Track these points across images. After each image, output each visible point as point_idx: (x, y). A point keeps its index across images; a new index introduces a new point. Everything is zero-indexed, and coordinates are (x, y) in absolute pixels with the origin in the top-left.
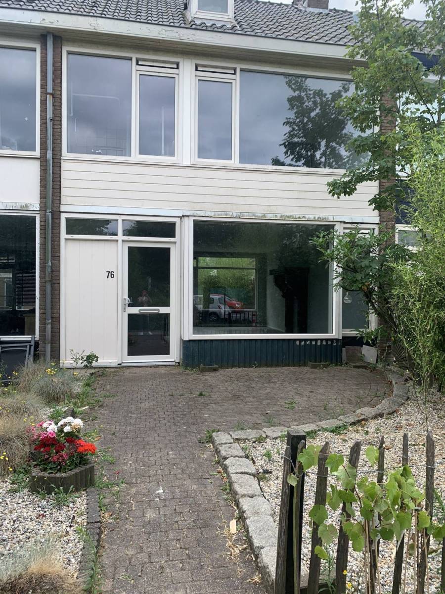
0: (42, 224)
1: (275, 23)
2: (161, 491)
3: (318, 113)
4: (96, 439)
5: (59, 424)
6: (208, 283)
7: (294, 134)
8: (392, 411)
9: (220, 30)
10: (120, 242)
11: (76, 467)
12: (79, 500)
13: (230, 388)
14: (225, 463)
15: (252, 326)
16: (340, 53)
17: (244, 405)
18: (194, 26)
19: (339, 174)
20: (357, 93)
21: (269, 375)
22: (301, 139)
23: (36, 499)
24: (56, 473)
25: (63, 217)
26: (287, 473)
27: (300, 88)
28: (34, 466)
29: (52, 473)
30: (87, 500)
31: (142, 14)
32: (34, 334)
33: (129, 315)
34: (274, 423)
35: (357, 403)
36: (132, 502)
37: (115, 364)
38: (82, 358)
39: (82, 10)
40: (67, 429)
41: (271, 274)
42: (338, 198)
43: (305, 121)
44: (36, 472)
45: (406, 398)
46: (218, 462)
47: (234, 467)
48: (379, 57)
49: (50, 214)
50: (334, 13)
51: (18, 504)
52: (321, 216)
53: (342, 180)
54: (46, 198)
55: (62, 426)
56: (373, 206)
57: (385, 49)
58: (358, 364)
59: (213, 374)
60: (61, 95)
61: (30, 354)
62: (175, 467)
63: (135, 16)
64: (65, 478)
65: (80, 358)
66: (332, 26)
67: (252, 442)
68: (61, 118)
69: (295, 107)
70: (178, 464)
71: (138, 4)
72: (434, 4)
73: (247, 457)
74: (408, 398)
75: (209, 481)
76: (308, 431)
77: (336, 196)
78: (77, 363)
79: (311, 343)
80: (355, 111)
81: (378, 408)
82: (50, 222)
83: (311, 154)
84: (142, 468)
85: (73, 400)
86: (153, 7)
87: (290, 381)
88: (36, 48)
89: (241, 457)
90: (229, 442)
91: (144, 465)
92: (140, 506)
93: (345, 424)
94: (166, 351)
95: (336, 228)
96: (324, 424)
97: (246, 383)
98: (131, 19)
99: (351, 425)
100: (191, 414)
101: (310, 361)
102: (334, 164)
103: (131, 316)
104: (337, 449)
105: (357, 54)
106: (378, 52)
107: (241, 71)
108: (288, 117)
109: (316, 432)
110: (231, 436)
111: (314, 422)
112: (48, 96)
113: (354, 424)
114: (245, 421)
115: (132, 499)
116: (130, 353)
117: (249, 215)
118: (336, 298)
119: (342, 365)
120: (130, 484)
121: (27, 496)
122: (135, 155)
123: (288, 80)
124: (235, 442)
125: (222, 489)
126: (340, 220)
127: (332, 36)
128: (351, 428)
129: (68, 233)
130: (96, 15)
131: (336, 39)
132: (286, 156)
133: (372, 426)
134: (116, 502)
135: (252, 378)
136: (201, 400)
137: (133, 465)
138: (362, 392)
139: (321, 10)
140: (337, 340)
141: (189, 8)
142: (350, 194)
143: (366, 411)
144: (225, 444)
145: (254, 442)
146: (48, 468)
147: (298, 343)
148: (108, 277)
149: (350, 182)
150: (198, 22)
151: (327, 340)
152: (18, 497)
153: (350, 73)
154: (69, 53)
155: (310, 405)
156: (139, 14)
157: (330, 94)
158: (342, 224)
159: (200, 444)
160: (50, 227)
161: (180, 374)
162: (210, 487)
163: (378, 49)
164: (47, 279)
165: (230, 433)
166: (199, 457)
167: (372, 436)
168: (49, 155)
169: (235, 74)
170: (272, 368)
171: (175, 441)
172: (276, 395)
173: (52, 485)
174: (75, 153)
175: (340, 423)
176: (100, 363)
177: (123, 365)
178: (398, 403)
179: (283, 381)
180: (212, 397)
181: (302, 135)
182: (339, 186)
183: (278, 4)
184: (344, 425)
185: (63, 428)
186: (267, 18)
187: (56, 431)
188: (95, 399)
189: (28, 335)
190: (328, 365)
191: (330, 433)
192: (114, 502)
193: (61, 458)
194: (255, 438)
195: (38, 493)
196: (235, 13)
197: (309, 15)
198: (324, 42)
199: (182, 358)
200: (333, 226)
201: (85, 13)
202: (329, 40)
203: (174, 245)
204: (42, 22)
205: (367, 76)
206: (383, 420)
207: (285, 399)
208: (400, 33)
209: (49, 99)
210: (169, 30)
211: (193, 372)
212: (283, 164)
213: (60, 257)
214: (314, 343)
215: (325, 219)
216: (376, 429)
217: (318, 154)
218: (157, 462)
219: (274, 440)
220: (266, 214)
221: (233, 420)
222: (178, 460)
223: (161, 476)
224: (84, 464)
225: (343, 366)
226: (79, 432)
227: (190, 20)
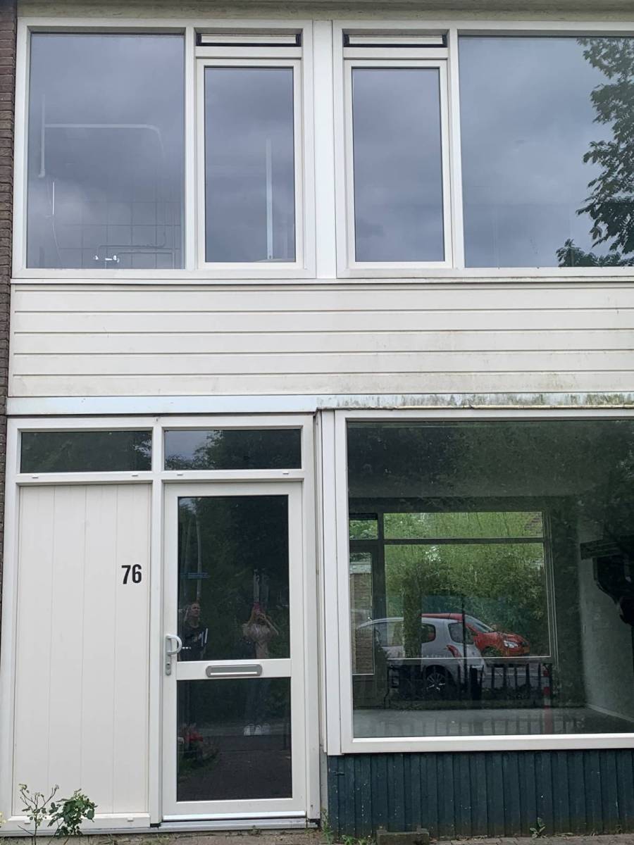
6: (416, 583)
10: (157, 486)
25: (14, 427)
27: (623, 65)
37: (144, 826)
38: (54, 808)
41: (583, 556)
94: (280, 786)
107: (459, 36)
108: (597, 142)
122: (196, 265)
129: (25, 467)
132: (597, 239)
148: (125, 582)
154: (33, 32)
177: (164, 827)
199: (326, 807)
203: (297, 488)
212: (588, 261)
220: (545, 396)
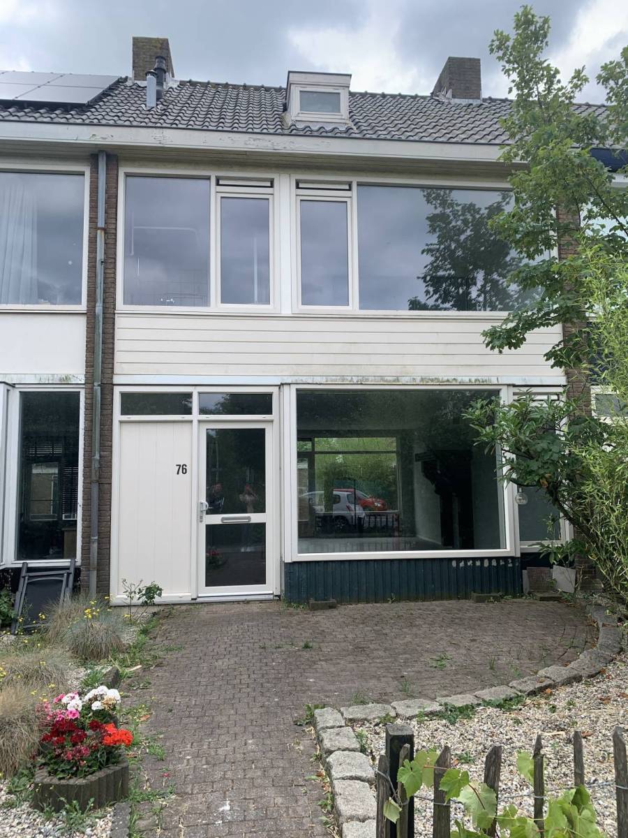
0: (89, 401)
1: (406, 121)
2: (227, 808)
3: (470, 236)
4: (142, 719)
5: (87, 698)
6: (331, 473)
7: (438, 266)
8: (594, 672)
9: (330, 134)
10: (195, 423)
11: (100, 768)
12: (101, 823)
13: (350, 636)
14: (328, 760)
15: (394, 536)
16: (492, 154)
17: (370, 663)
18: (294, 132)
19: (498, 318)
20: (519, 208)
21: (411, 614)
22: (448, 272)
23: (38, 820)
24: (70, 778)
25: (117, 391)
26: (383, 799)
27: (444, 203)
28: (40, 766)
29: (63, 778)
30: (113, 822)
31: (226, 120)
32: (74, 556)
33: (208, 526)
34: (413, 692)
35: (542, 658)
36: (180, 825)
37: (188, 600)
38: (140, 591)
39: (147, 120)
40: (96, 706)
41: (417, 460)
42: (501, 352)
43: (453, 247)
44: (42, 776)
45: (618, 650)
46: (319, 758)
47: (341, 768)
48: (543, 158)
49: (99, 388)
50: (489, 103)
51: (11, 826)
52: (479, 378)
53: (504, 327)
54: (93, 367)
55: (90, 700)
56: (552, 361)
57: (550, 147)
58: (546, 595)
59: (328, 613)
60: (116, 229)
61: (67, 585)
62: (253, 767)
63: (216, 124)
64: (80, 786)
65: (137, 591)
66: (486, 120)
67: (374, 724)
68: (115, 259)
69: (437, 230)
70: (258, 760)
71: (222, 108)
72: (617, 84)
73: (363, 750)
74: (622, 650)
75: (302, 790)
76: (461, 706)
77: (496, 350)
78: (132, 598)
79: (474, 563)
80: (516, 232)
81: (574, 667)
82: (99, 398)
83: (463, 292)
84: (205, 767)
85: (121, 656)
86: (241, 111)
87: (442, 624)
88: (84, 172)
89: (353, 750)
90: (338, 724)
91: (207, 763)
92: (192, 834)
93: (520, 694)
94: (260, 578)
95: (502, 394)
96: (486, 694)
97: (375, 628)
98: (210, 128)
99: (529, 695)
100: (288, 677)
101: (474, 592)
102: (497, 303)
103: (210, 529)
104: (505, 737)
105: (515, 156)
106: (541, 152)
107: (358, 185)
108: (429, 243)
109: (473, 708)
110: (342, 714)
111: (472, 690)
112: (99, 231)
113: (533, 693)
114: (368, 689)
115: (182, 820)
116: (210, 582)
117: (375, 379)
118: (509, 496)
119: (522, 596)
120: (182, 794)
121: (25, 815)
122: (216, 304)
123: (425, 193)
124: (347, 726)
125: (320, 805)
126: (508, 383)
127: (485, 133)
128: (528, 701)
129: (124, 412)
130: (165, 125)
131: (490, 137)
132: (428, 296)
133: (562, 696)
134: (158, 825)
135: (384, 619)
136: (306, 654)
137: (192, 762)
138: (550, 639)
139: (471, 101)
140: (512, 558)
141: (289, 110)
142: (516, 346)
143: (554, 672)
144: (332, 727)
145: (377, 725)
146: (60, 769)
147: (454, 564)
148: (178, 473)
149: (515, 329)
150: (300, 126)
151: (498, 559)
152: (12, 816)
153: (508, 180)
154: (127, 175)
155: (469, 662)
156: (222, 120)
157: (486, 208)
158: (511, 388)
159: (296, 726)
160: (99, 406)
161: (280, 613)
162: (303, 801)
163: (541, 148)
164: (94, 478)
165: (342, 709)
166: (292, 749)
167: (562, 714)
168: (99, 308)
169: (350, 190)
170: (417, 603)
171: (260, 722)
172: (418, 646)
173: (62, 799)
174: (136, 304)
175: (511, 693)
176: (164, 597)
177: (199, 600)
178: (605, 658)
179: (432, 624)
180: (323, 650)
181: (450, 266)
182: (500, 335)
183: (412, 97)
184: (518, 696)
185: (91, 704)
186: (395, 116)
187: (80, 709)
188: (152, 653)
189: (67, 558)
190: (502, 597)
191: (495, 710)
192: (153, 826)
193: (78, 754)
194: (379, 717)
195: (42, 810)
196: (350, 112)
197: (453, 109)
198: (473, 142)
199: (283, 588)
200: (498, 391)
201: (150, 124)
202: (481, 139)
203: (270, 424)
204: (92, 139)
205: (531, 183)
206: (581, 687)
207: (434, 652)
208: (572, 125)
209: (100, 236)
210: (259, 139)
211: (299, 610)
212: (424, 308)
213: (111, 446)
214: (478, 563)
215: (486, 381)
216: (569, 702)
217: (474, 292)
218: (229, 756)
219: (408, 721)
220: (400, 378)
221: (350, 688)
222: (259, 755)
223: (230, 781)
224: (113, 763)
225: (524, 598)
226: (114, 709)
227: (290, 125)
